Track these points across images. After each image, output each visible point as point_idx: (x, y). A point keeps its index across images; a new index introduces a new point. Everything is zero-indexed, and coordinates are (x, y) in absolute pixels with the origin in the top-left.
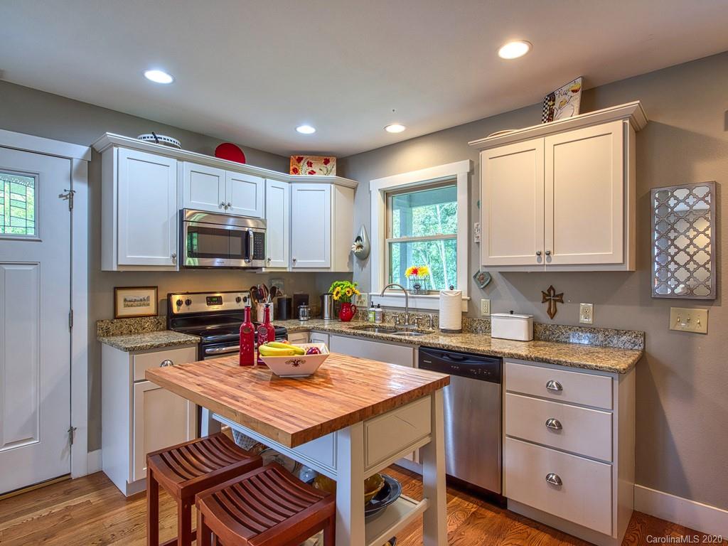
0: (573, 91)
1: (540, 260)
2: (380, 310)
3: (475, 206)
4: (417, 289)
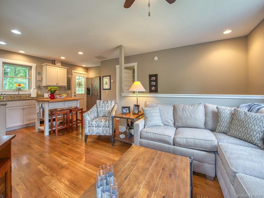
0: (59, 62)
1: (57, 84)
2: (5, 95)
3: (37, 73)
4: (19, 89)
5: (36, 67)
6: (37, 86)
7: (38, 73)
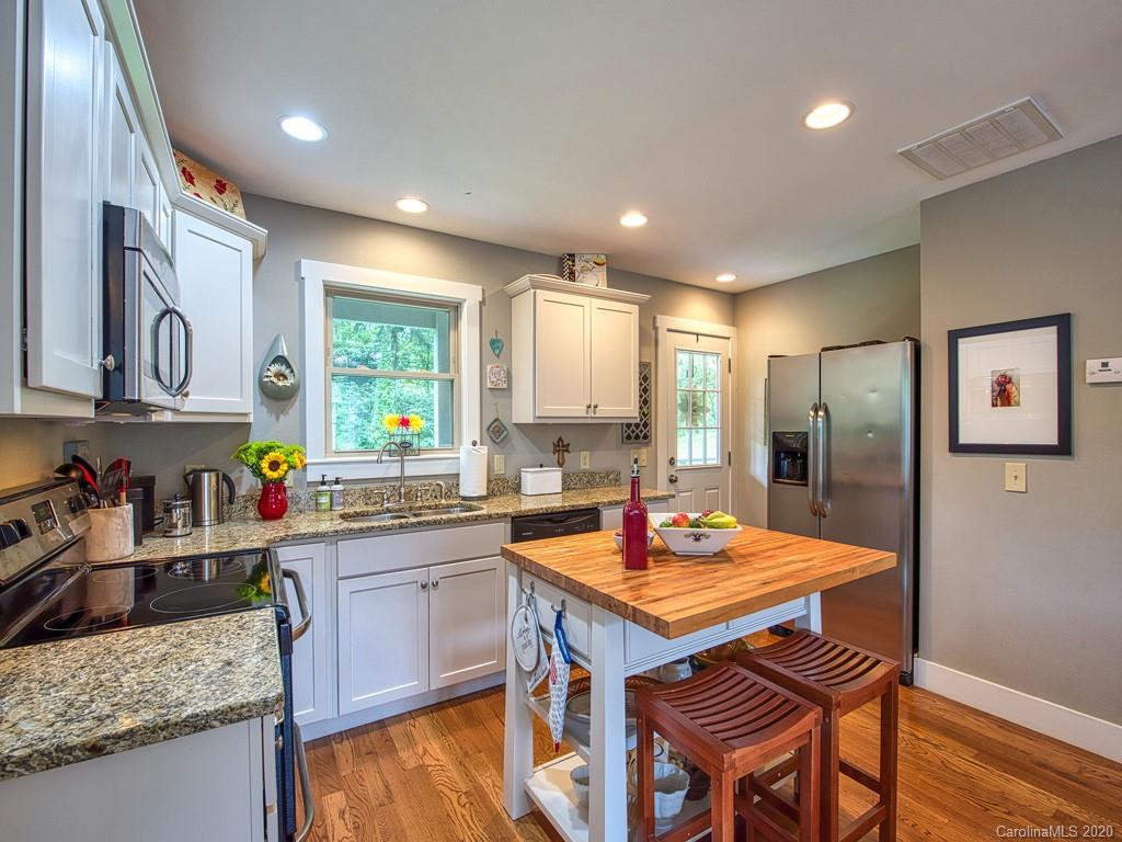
0: (596, 263)
1: (587, 413)
2: (339, 487)
3: (487, 346)
4: (404, 449)
5: (482, 303)
6: (485, 426)
7: (493, 342)
